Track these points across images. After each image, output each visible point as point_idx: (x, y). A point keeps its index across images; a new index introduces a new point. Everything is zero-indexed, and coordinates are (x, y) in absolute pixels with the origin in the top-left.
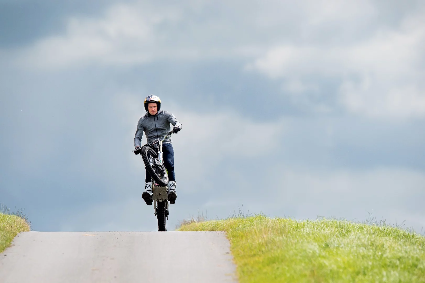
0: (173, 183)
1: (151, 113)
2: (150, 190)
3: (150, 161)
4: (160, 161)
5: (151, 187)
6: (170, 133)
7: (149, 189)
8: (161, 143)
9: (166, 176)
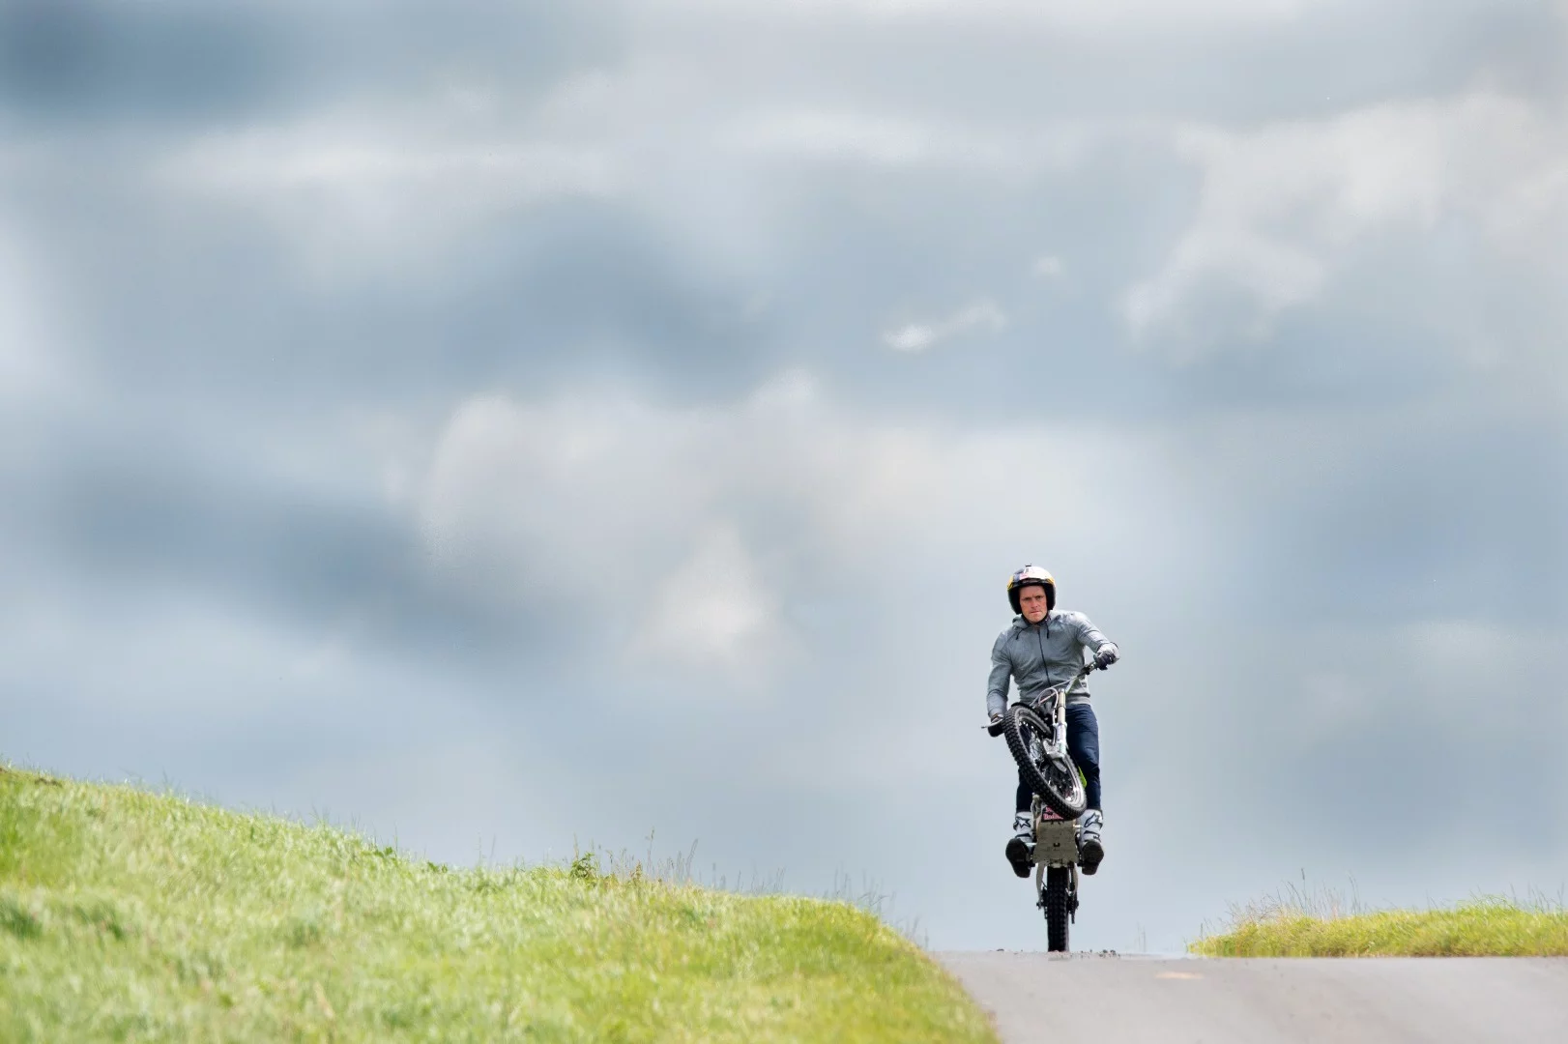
0: (1094, 814)
1: (1031, 618)
2: (1027, 835)
3: (1032, 750)
4: (1060, 747)
5: (1030, 826)
6: (1087, 670)
7: (1026, 830)
8: (1062, 699)
9: (1079, 789)
